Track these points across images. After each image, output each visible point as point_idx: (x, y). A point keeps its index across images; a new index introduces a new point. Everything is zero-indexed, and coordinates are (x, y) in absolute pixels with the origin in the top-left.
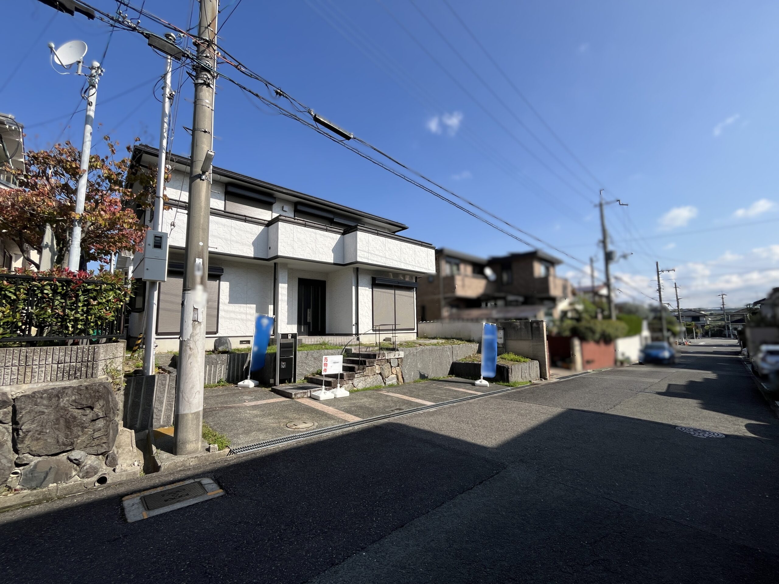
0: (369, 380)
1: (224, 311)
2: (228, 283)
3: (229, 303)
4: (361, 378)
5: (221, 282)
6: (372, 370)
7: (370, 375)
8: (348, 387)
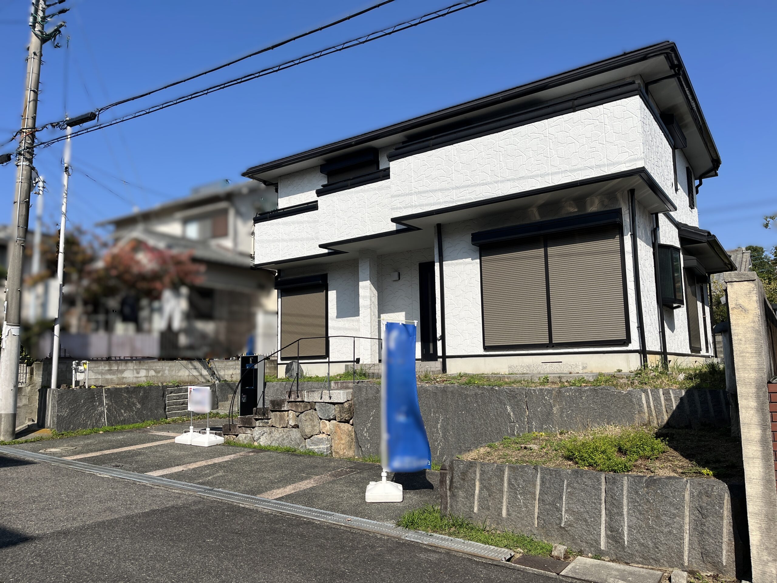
0: (277, 434)
1: (334, 328)
2: (335, 291)
3: (337, 317)
4: (265, 429)
5: (329, 292)
6: (282, 418)
7: (278, 426)
8: (245, 438)
